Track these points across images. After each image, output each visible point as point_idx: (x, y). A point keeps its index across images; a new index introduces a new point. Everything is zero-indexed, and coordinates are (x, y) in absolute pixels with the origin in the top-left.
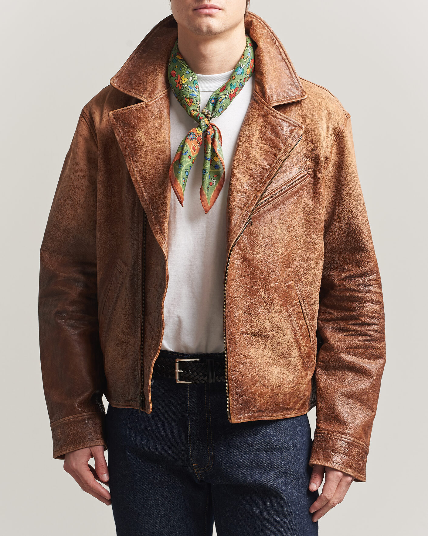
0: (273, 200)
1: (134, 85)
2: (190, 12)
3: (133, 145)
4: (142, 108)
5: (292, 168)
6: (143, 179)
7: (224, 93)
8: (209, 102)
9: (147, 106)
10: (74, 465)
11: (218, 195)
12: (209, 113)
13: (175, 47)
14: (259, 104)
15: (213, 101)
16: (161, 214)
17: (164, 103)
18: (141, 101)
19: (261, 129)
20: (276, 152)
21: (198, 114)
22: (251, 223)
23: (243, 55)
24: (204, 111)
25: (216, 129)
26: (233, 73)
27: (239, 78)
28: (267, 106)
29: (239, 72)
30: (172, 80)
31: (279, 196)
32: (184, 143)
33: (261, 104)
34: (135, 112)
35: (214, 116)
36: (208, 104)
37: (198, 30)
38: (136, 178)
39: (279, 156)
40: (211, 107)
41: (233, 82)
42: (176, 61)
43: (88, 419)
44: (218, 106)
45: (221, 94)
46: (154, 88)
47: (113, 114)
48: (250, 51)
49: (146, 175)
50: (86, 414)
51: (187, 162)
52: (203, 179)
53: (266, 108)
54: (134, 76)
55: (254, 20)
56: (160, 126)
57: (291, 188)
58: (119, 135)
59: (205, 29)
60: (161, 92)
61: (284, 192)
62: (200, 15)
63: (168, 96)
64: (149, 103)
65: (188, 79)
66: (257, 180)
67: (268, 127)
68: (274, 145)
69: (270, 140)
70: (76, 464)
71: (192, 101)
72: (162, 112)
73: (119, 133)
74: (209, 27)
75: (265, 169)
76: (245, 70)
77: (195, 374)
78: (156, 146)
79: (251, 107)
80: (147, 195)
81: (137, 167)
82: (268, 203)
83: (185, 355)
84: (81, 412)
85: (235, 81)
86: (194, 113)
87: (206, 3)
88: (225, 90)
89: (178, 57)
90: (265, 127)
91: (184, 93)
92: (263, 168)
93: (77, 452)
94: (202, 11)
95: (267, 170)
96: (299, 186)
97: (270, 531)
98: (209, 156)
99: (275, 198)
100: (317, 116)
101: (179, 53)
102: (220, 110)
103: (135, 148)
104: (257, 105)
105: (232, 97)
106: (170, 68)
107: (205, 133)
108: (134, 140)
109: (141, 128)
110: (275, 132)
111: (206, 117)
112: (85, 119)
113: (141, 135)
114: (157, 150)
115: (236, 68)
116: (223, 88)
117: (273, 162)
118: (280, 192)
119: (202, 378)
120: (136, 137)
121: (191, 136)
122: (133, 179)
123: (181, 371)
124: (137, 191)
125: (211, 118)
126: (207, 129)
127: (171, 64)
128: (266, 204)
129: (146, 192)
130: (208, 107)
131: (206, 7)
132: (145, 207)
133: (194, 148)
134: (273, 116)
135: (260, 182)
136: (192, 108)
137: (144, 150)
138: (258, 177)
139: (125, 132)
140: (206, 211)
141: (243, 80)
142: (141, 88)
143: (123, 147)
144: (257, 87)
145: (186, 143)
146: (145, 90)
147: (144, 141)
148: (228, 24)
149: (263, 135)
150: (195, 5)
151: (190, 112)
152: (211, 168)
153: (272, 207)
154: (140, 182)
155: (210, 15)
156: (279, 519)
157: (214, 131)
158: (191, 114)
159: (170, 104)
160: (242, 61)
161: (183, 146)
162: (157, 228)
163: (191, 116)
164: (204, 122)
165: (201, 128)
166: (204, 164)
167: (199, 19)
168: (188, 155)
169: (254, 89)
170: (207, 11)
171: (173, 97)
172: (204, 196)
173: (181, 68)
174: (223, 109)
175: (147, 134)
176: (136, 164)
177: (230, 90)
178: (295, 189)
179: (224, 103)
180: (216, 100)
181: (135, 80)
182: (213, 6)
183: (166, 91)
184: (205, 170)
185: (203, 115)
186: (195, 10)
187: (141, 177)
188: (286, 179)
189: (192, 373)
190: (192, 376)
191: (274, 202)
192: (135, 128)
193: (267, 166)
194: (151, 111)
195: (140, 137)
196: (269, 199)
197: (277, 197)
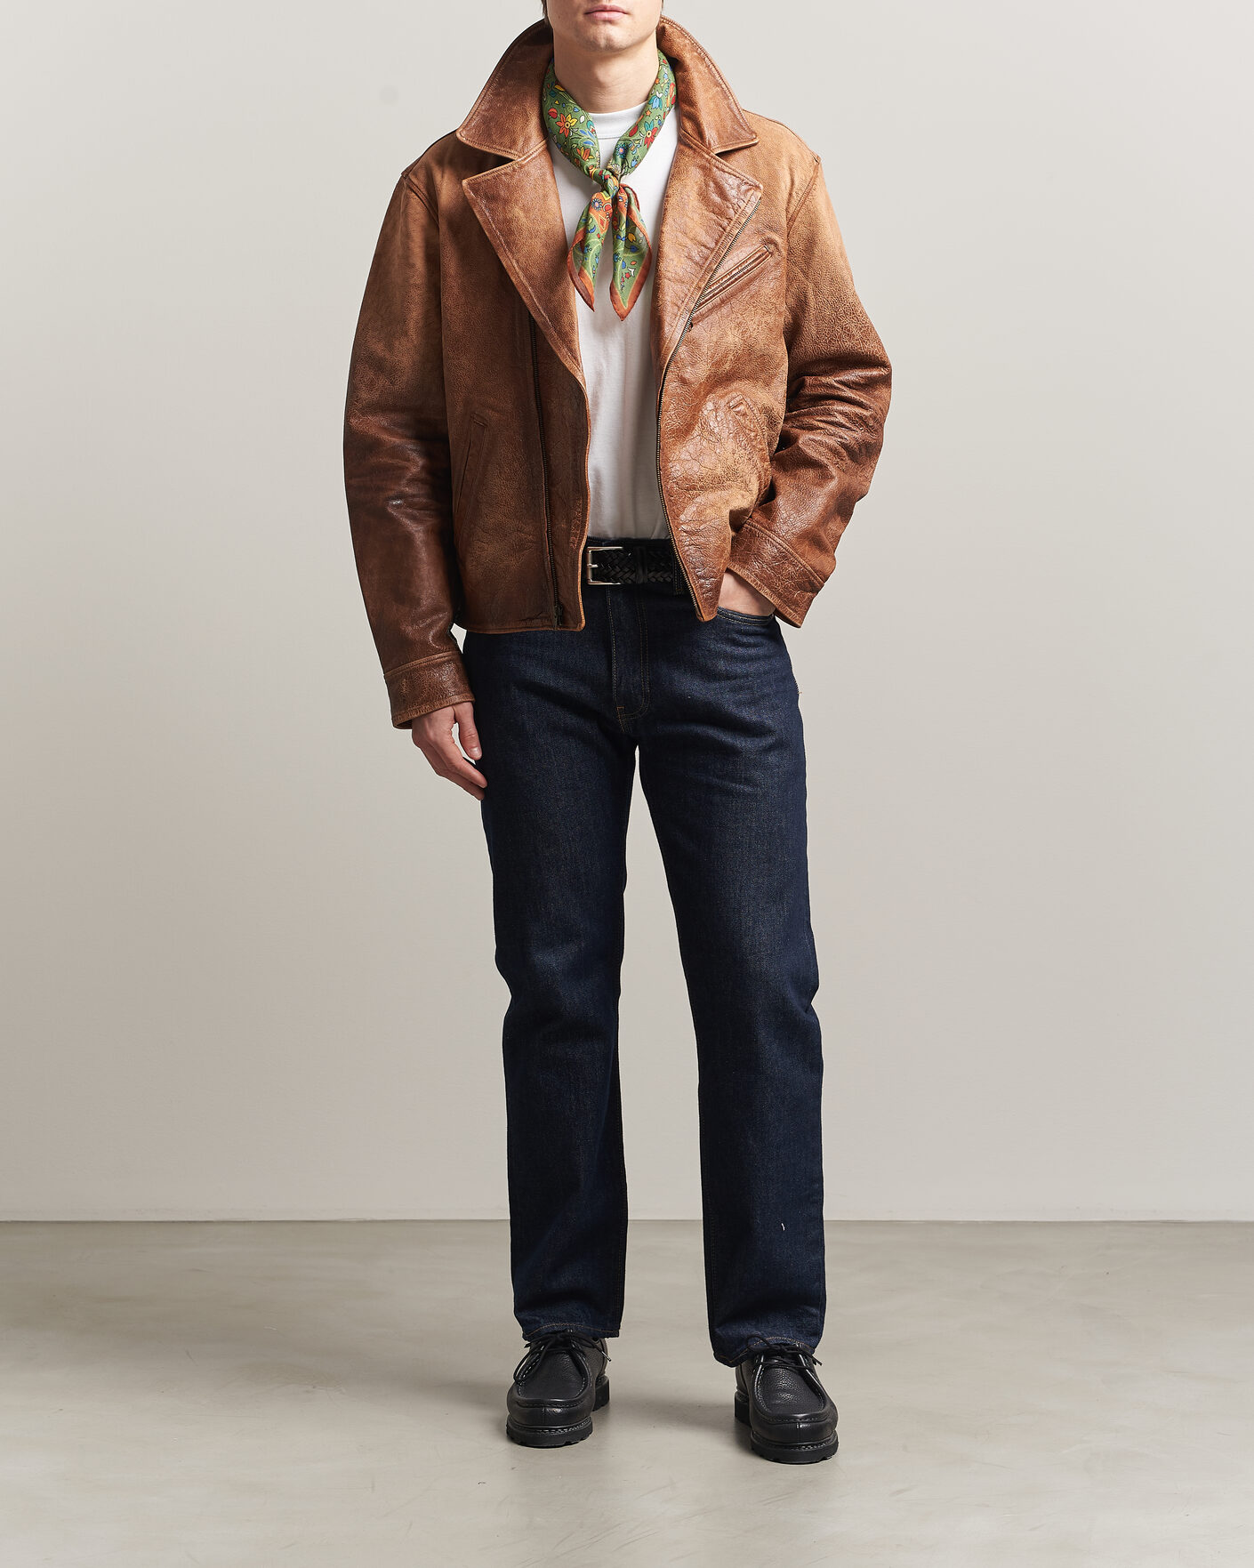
0: (721, 291)
1: (494, 137)
2: (580, 18)
3: (508, 228)
4: (514, 170)
5: (744, 243)
6: (530, 278)
7: (636, 137)
8: (615, 152)
9: (521, 167)
10: (431, 734)
11: (640, 291)
12: (617, 168)
13: (551, 73)
14: (695, 150)
15: (621, 150)
16: (567, 329)
17: (543, 162)
18: (512, 160)
19: (701, 188)
20: (725, 223)
21: (601, 172)
22: (692, 325)
23: (657, 78)
24: (609, 167)
25: (630, 192)
26: (645, 106)
27: (655, 112)
28: (708, 154)
29: (656, 104)
30: (553, 123)
31: (729, 285)
32: (588, 215)
33: (698, 150)
34: (503, 177)
35: (625, 173)
36: (614, 155)
37: (592, 45)
38: (518, 277)
39: (728, 229)
40: (619, 160)
41: (649, 120)
42: (555, 94)
43: (448, 661)
44: (630, 157)
45: (632, 139)
46: (527, 140)
47: (469, 184)
48: (667, 70)
49: (535, 271)
50: (445, 654)
51: (595, 243)
52: (615, 269)
53: (707, 156)
54: (492, 124)
55: (667, 26)
56: (545, 196)
57: (745, 274)
58: (481, 215)
59: (602, 42)
60: (536, 144)
61: (736, 279)
62: (595, 22)
63: (548, 149)
64: (524, 163)
65: (578, 120)
66: (697, 263)
67: (712, 184)
68: (721, 213)
69: (715, 204)
70: (435, 734)
71: (588, 152)
72: (544, 174)
73: (482, 212)
74: (609, 39)
75: (708, 248)
76: (664, 101)
77: (618, 569)
78: (543, 227)
79: (678, 154)
80: (539, 302)
81: (517, 262)
82: (714, 296)
83: (604, 540)
84: (439, 651)
85: (651, 118)
86: (593, 171)
87: (605, 2)
88: (638, 133)
89: (558, 87)
90: (707, 185)
91: (574, 141)
92: (705, 246)
93: (435, 714)
94: (598, 14)
95: (713, 250)
96: (756, 271)
97: (734, 809)
98: (623, 234)
99: (724, 289)
100: (776, 163)
101: (557, 82)
102: (634, 163)
103: (511, 232)
104: (691, 152)
105: (649, 142)
106: (547, 105)
107: (615, 200)
108: (507, 221)
109: (516, 201)
110: (722, 192)
111: (613, 174)
112: (417, 195)
113: (518, 212)
114: (546, 233)
115: (648, 98)
116: (634, 130)
117: (720, 237)
118: (730, 279)
119: (627, 575)
120: (509, 216)
121: (597, 204)
122: (514, 280)
123: (596, 566)
124: (523, 297)
125: (622, 176)
126: (617, 194)
127: (548, 100)
128: (711, 298)
129: (538, 298)
130: (616, 160)
131: (604, 10)
132: (538, 320)
133: (602, 223)
134: (717, 167)
135: (701, 267)
136: (589, 163)
137: (526, 233)
138: (697, 259)
139: (491, 210)
140: (623, 317)
141: (662, 114)
142: (506, 140)
143: (490, 232)
144: (688, 125)
145: (591, 214)
146: (513, 143)
147: (524, 220)
148: (636, 37)
149: (704, 197)
150: (586, 6)
151: (588, 169)
152: (625, 252)
153: (719, 302)
154: (526, 284)
155: (610, 22)
156: (748, 789)
157: (628, 195)
158: (588, 172)
159: (553, 160)
160: (658, 87)
161: (587, 220)
162: (565, 350)
163: (590, 175)
164: (612, 183)
165: (608, 192)
166: (615, 246)
167: (594, 27)
168: (596, 233)
169: (680, 126)
170: (606, 15)
171: (556, 149)
172: (616, 294)
173: (564, 104)
174: (638, 161)
175: (526, 210)
176: (517, 256)
177: (644, 132)
178: (751, 274)
179: (638, 152)
180: (626, 149)
181: (494, 130)
182: (615, 9)
183: (542, 143)
184: (616, 254)
185: (608, 173)
186: (588, 13)
187: (526, 276)
188: (736, 260)
189: (614, 567)
190: (613, 573)
191: (723, 295)
192: (506, 202)
193: (712, 245)
194: (528, 174)
195: (516, 215)
196: (715, 290)
197: (726, 287)
